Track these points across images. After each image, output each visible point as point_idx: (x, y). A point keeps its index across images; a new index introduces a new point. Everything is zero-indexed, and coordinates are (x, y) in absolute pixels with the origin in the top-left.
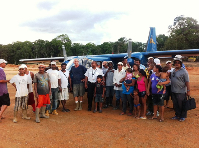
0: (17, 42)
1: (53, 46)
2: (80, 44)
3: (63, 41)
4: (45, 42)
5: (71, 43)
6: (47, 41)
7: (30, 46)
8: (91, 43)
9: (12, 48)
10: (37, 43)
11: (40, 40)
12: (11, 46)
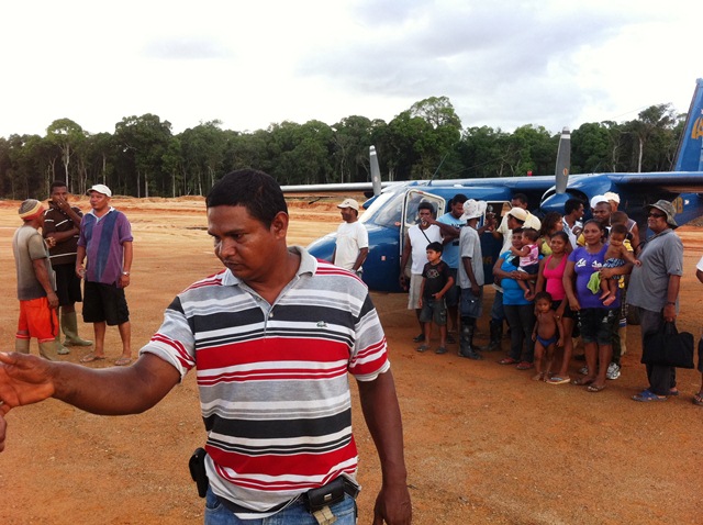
0: (283, 124)
1: (398, 137)
2: (492, 130)
3: (432, 122)
4: (371, 123)
5: (460, 127)
6: (378, 121)
7: (325, 139)
8: (533, 127)
9: (268, 143)
10: (347, 127)
11: (355, 117)
12: (265, 138)
